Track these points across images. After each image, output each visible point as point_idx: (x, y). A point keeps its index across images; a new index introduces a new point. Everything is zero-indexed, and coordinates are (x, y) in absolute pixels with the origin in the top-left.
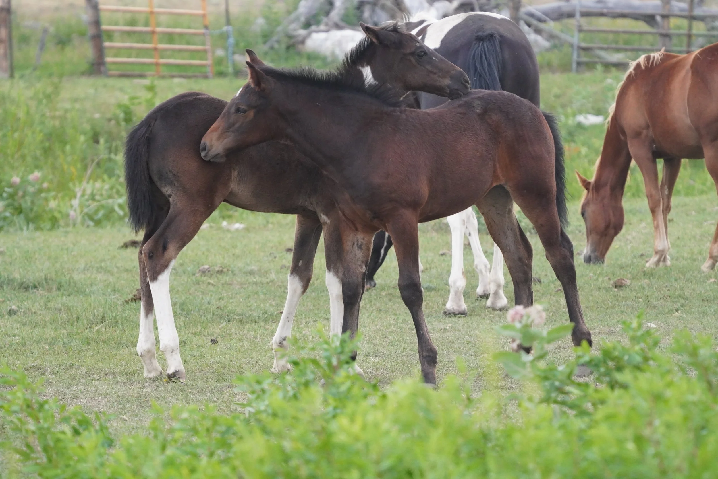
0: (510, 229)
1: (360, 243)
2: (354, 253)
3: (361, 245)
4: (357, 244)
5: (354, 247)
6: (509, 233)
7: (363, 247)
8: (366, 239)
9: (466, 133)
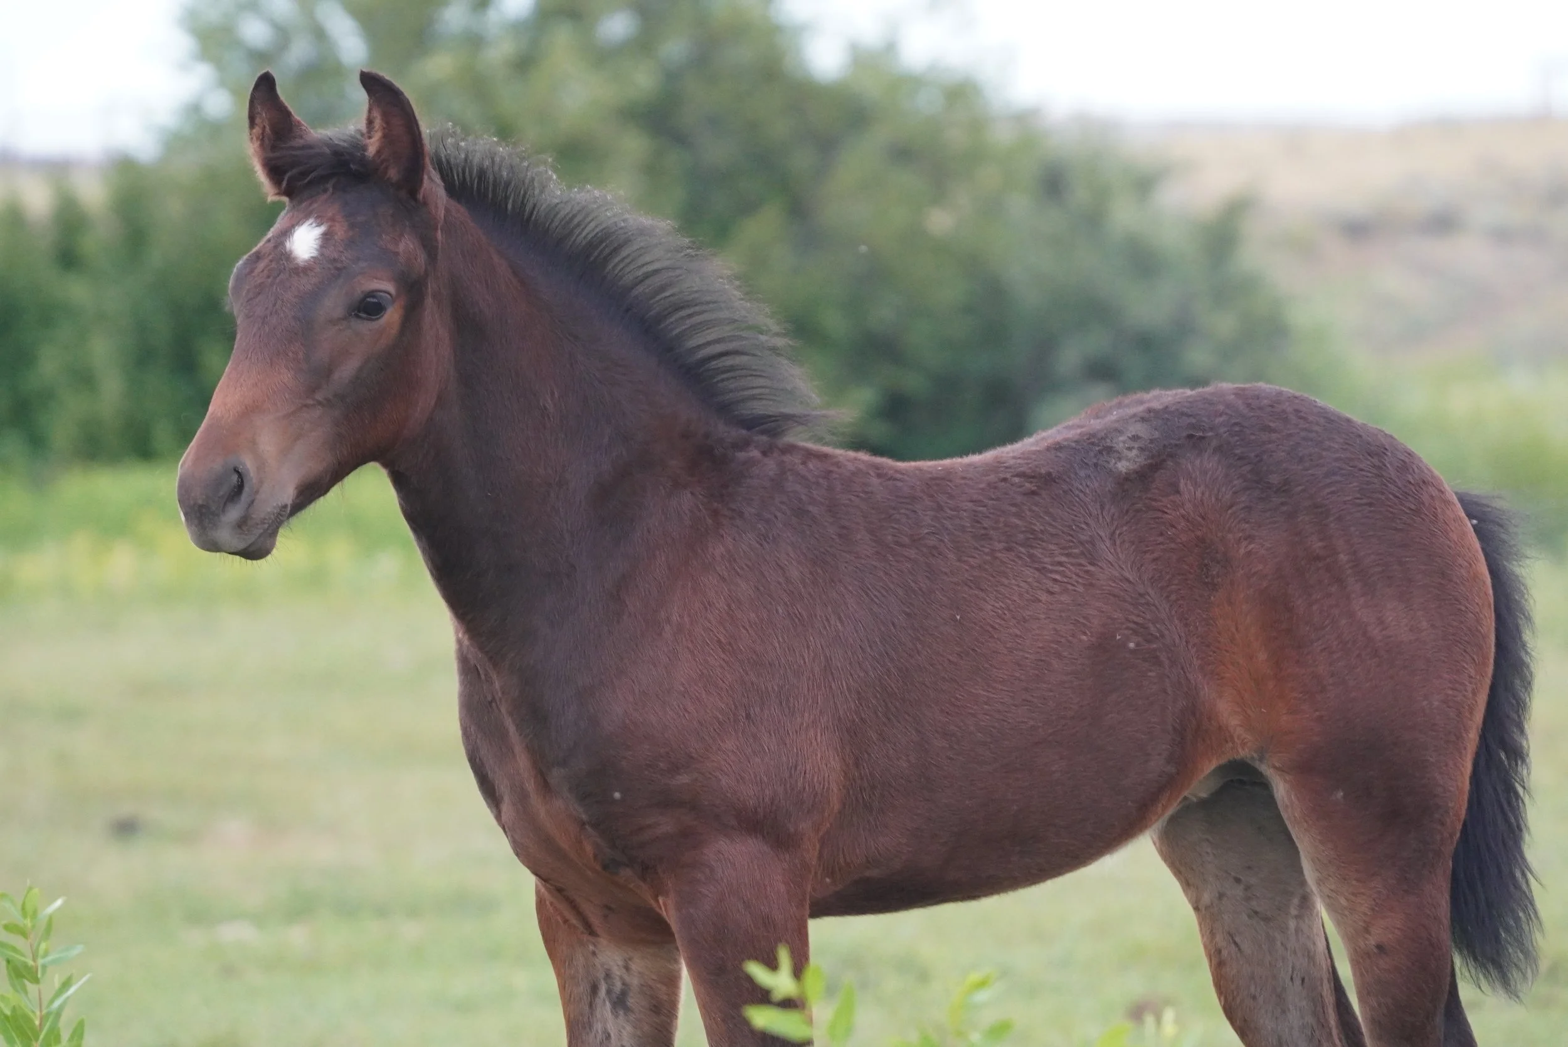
0: (1298, 982)
1: (618, 986)
2: (598, 1026)
3: (624, 994)
4: (609, 992)
5: (598, 1001)
6: (1296, 997)
7: (631, 1001)
8: (634, 967)
9: (1037, 552)
